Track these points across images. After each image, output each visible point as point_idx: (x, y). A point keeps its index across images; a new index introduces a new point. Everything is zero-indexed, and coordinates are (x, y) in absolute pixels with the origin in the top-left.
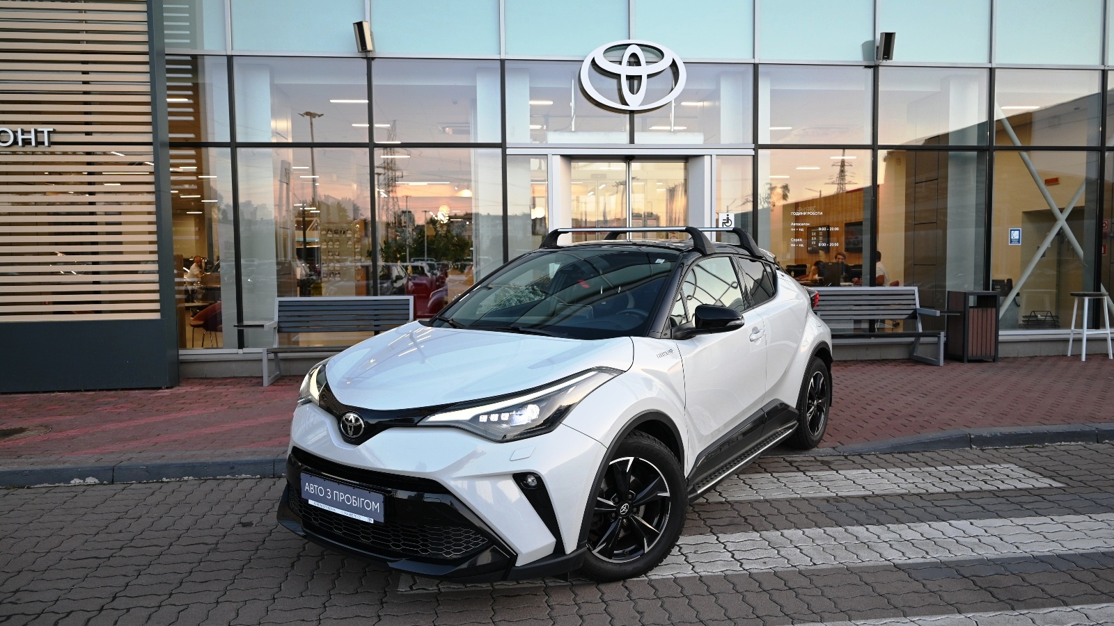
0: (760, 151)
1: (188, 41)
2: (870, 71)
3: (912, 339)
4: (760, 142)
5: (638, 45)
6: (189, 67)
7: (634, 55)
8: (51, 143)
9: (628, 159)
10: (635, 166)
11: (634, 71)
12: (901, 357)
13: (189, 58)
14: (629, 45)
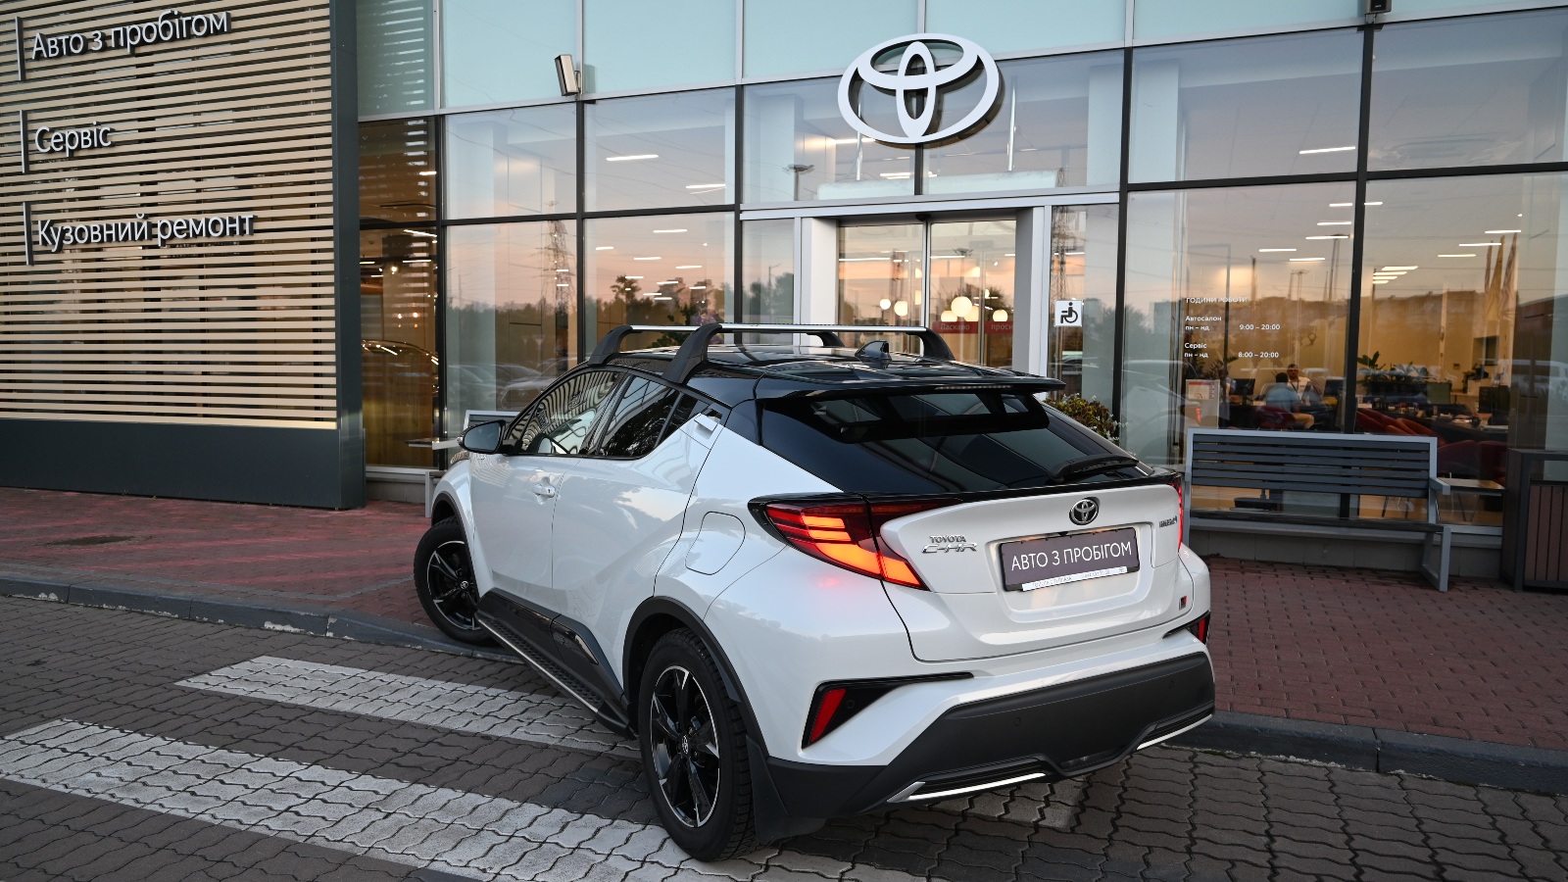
0: (1132, 196)
1: (422, 102)
2: (1361, 35)
3: (1421, 536)
4: (1132, 179)
5: (924, 41)
6: (422, 132)
7: (917, 58)
8: (253, 232)
9: (926, 218)
10: (938, 228)
11: (916, 82)
12: (1401, 569)
13: (421, 122)
14: (908, 43)
